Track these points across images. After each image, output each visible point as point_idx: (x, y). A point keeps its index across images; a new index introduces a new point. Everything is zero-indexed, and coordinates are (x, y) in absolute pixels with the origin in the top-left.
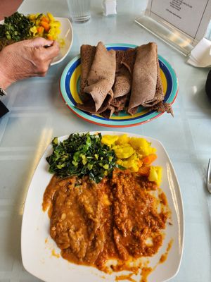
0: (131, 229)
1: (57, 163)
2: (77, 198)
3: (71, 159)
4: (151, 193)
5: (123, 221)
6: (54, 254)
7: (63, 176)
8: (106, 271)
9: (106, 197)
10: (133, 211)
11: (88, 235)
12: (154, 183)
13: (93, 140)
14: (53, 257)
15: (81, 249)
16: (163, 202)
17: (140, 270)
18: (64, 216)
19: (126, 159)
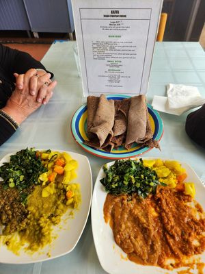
0: (180, 234)
1: (111, 183)
2: (131, 211)
3: (122, 180)
4: (188, 204)
5: (172, 227)
6: (122, 258)
7: (118, 194)
8: (168, 268)
9: (153, 209)
10: (179, 220)
11: (146, 241)
12: (189, 196)
13: (136, 164)
14: (123, 260)
15: (143, 252)
16: (200, 210)
17: (195, 266)
18: (123, 226)
19: (165, 178)
